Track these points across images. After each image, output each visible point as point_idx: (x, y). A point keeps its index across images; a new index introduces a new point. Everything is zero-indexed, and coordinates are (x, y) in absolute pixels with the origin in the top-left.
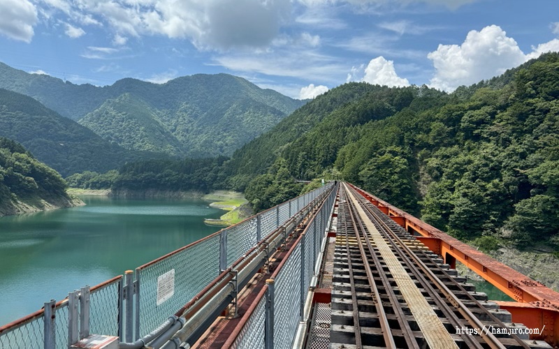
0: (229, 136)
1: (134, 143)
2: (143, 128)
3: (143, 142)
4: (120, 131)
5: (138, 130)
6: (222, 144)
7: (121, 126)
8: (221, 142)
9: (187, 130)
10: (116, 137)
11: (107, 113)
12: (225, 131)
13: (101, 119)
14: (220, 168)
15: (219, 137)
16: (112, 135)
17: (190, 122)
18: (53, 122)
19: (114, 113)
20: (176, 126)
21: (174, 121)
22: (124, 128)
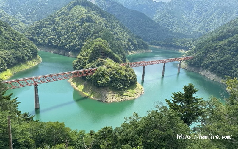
0: (212, 24)
1: (173, 27)
2: (177, 21)
3: (176, 27)
4: (169, 22)
5: (176, 22)
6: (207, 28)
7: (170, 20)
8: (207, 27)
9: (196, 21)
10: (167, 25)
11: (166, 15)
12: (211, 22)
13: (164, 18)
14: (192, 43)
15: (207, 25)
16: (166, 24)
17: (198, 17)
18: (148, 22)
19: (168, 15)
20: (191, 19)
21: (191, 17)
22: (171, 21)
